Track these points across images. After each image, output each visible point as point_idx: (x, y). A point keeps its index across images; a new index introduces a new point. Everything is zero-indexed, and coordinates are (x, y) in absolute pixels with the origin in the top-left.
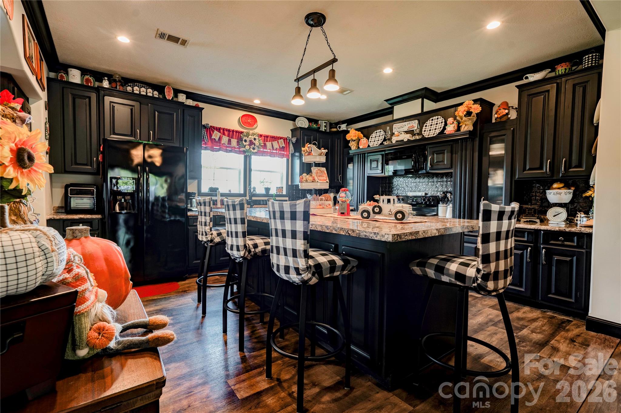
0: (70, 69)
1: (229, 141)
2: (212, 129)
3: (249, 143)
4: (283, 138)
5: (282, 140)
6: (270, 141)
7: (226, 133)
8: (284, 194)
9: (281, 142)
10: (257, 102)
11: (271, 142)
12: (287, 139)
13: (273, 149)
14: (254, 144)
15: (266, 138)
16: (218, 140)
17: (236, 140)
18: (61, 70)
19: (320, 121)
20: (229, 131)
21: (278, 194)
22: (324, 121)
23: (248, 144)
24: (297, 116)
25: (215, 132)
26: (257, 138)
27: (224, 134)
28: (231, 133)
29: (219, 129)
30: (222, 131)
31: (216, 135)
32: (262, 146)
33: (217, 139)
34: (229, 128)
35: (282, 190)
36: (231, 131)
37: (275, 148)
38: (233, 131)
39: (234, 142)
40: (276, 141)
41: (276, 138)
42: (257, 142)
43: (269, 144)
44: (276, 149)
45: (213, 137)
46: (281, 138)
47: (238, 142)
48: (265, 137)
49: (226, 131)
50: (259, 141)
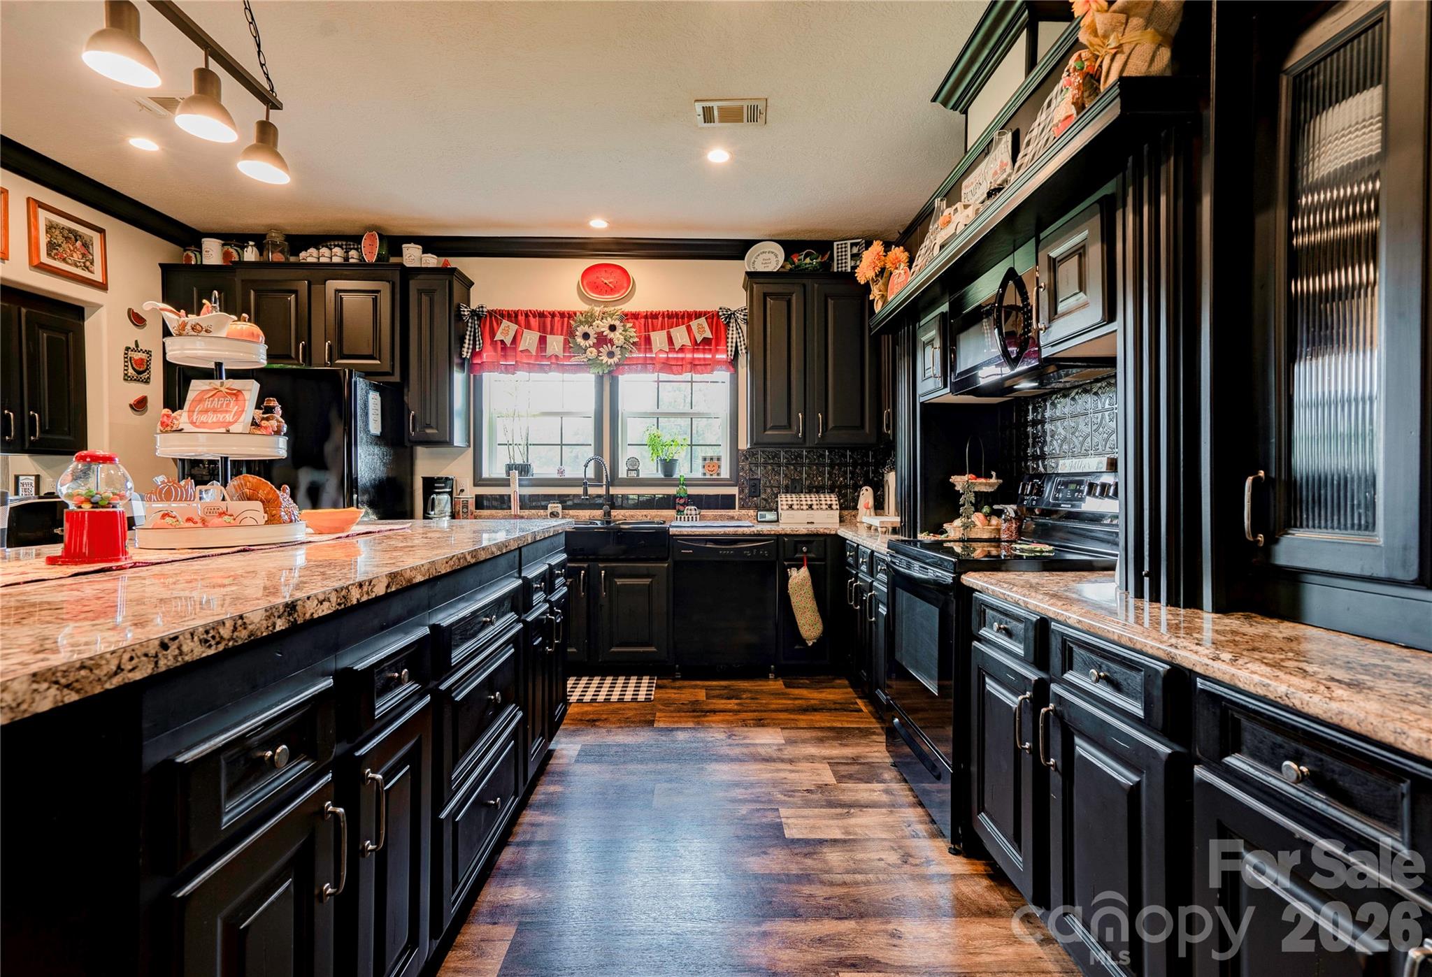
0: (204, 240)
1: (543, 340)
2: (495, 317)
3: (595, 341)
4: (705, 313)
5: (702, 320)
6: (662, 329)
7: (534, 322)
8: (722, 477)
9: (700, 327)
10: (599, 226)
11: (664, 333)
12: (718, 316)
13: (672, 350)
14: (611, 341)
15: (651, 320)
16: (511, 344)
17: (561, 338)
18: (191, 246)
19: (835, 244)
20: (541, 315)
21: (708, 476)
22: (849, 242)
23: (591, 343)
24: (749, 244)
25: (505, 323)
26: (617, 323)
27: (528, 327)
28: (546, 321)
29: (513, 316)
30: (521, 318)
31: (506, 332)
32: (634, 344)
33: (508, 341)
34: (541, 309)
35: (719, 467)
36: (546, 317)
37: (677, 346)
38: (553, 315)
39: (555, 343)
40: (683, 324)
41: (683, 317)
42: (617, 337)
43: (658, 338)
44: (682, 350)
45: (498, 337)
46: (698, 315)
47: (566, 342)
48: (646, 317)
49: (534, 316)
50: (625, 330)
